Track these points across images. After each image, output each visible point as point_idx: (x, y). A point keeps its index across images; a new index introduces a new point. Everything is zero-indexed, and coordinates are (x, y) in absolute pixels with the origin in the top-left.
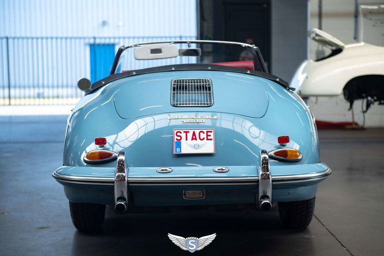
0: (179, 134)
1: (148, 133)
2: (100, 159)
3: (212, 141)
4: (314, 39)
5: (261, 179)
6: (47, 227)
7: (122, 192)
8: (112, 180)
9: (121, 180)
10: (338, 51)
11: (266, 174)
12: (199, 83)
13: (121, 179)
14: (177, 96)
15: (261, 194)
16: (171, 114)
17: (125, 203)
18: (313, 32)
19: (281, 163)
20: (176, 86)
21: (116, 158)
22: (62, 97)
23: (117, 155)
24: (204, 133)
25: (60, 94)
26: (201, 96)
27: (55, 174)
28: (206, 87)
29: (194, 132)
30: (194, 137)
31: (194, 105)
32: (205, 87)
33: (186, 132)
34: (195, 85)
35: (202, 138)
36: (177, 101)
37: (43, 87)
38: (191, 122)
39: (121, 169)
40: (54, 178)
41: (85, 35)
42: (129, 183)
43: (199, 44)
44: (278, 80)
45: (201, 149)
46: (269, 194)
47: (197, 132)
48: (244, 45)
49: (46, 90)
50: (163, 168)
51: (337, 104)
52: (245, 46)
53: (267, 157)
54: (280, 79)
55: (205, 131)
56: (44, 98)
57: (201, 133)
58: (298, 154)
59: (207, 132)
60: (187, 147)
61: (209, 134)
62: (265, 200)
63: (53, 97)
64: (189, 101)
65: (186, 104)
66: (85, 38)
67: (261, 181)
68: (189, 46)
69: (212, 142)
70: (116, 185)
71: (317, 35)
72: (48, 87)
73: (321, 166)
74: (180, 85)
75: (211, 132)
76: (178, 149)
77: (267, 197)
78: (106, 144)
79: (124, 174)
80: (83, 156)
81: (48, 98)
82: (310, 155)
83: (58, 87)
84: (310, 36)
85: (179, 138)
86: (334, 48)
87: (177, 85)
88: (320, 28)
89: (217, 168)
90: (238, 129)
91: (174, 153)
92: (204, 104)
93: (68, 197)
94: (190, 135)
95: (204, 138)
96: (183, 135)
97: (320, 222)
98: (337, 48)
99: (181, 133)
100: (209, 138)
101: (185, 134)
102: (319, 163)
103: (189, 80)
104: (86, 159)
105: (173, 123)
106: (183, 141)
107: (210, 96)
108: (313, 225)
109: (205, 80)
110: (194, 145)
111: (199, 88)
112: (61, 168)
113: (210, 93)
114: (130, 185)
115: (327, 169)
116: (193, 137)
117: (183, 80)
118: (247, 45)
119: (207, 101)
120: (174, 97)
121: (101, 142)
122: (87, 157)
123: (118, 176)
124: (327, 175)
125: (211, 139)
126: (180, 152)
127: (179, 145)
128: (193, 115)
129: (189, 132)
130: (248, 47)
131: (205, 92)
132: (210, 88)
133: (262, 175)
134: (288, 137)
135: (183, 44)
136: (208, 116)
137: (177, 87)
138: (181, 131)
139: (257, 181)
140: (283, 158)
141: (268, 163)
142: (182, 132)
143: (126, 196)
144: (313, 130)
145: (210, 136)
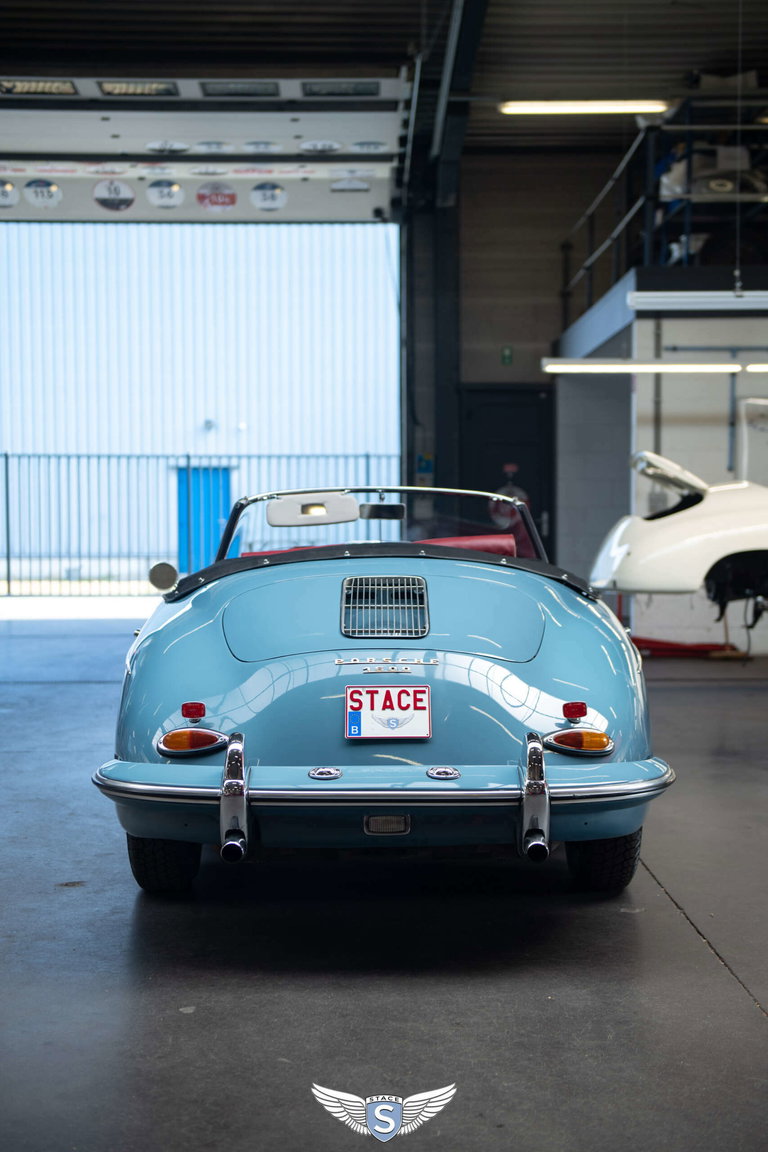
0: (356, 696)
1: (294, 690)
2: (192, 747)
3: (426, 712)
4: (643, 473)
5: (528, 794)
6: (78, 883)
7: (236, 818)
8: (217, 793)
9: (234, 795)
10: (693, 499)
11: (538, 785)
12: (399, 587)
13: (235, 792)
14: (354, 613)
15: (526, 826)
16: (341, 653)
17: (241, 843)
18: (641, 459)
19: (568, 759)
20: (351, 592)
21: (224, 747)
22: (119, 579)
23: (227, 738)
24: (408, 695)
25: (115, 572)
26: (404, 614)
27: (97, 777)
28: (414, 595)
29: (388, 693)
30: (388, 704)
31: (389, 635)
32: (412, 595)
33: (372, 693)
34: (391, 590)
35: (404, 705)
36: (354, 626)
37: (80, 556)
38: (383, 670)
39: (234, 770)
40: (95, 787)
41: (169, 451)
42: (250, 799)
43: (405, 495)
44: (564, 577)
45: (404, 727)
46: (544, 826)
47: (394, 693)
48: (496, 497)
49: (85, 563)
50: (321, 770)
51: (692, 607)
52: (498, 501)
53: (539, 746)
54: (570, 576)
55: (411, 691)
56: (80, 579)
57: (403, 696)
58: (605, 740)
59: (416, 692)
60: (373, 724)
61: (419, 696)
62: (535, 839)
63: (100, 579)
64: (379, 625)
65: (373, 632)
66: (167, 457)
67: (527, 799)
68: (382, 499)
69: (425, 714)
70: (223, 803)
71: (650, 465)
72: (90, 557)
73: (653, 764)
74: (361, 590)
75: (424, 692)
76: (354, 729)
77: (541, 833)
78: (204, 715)
79: (241, 782)
80: (157, 741)
81: (90, 579)
82: (631, 737)
83: (109, 556)
84: (635, 465)
85: (356, 705)
86: (686, 492)
87: (355, 590)
88: (657, 450)
89: (435, 770)
90: (479, 684)
91: (347, 736)
92: (410, 632)
93: (124, 825)
94: (379, 699)
95: (408, 706)
96: (366, 699)
97: (653, 876)
98: (693, 493)
99: (361, 694)
100: (419, 704)
101: (369, 696)
102: (648, 758)
103: (379, 579)
104: (162, 746)
105: (346, 671)
106: (365, 711)
107: (422, 614)
108: (639, 883)
109: (413, 579)
110: (388, 721)
111: (399, 596)
112: (111, 764)
113: (422, 609)
114: (253, 804)
115: (666, 773)
116: (385, 702)
117: (367, 579)
118: (502, 497)
119: (416, 627)
120: (347, 614)
121: (194, 711)
122: (166, 742)
123: (229, 786)
124: (665, 785)
125: (424, 708)
126: (359, 733)
127: (356, 720)
128: (387, 655)
129: (377, 692)
130: (504, 501)
131: (412, 606)
132: (421, 597)
133: (529, 786)
134: (584, 704)
135: (372, 495)
136: (419, 656)
137: (355, 593)
138: (360, 689)
139: (520, 799)
140: (573, 749)
141: (541, 760)
142: (364, 693)
143: (244, 826)
144: (635, 681)
145: (421, 700)
